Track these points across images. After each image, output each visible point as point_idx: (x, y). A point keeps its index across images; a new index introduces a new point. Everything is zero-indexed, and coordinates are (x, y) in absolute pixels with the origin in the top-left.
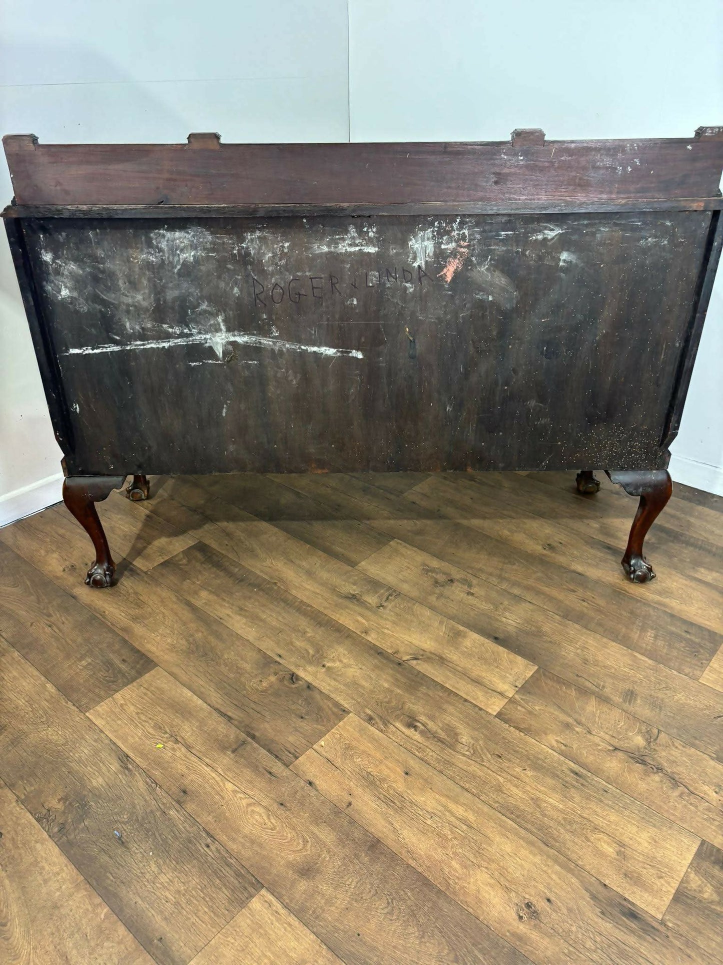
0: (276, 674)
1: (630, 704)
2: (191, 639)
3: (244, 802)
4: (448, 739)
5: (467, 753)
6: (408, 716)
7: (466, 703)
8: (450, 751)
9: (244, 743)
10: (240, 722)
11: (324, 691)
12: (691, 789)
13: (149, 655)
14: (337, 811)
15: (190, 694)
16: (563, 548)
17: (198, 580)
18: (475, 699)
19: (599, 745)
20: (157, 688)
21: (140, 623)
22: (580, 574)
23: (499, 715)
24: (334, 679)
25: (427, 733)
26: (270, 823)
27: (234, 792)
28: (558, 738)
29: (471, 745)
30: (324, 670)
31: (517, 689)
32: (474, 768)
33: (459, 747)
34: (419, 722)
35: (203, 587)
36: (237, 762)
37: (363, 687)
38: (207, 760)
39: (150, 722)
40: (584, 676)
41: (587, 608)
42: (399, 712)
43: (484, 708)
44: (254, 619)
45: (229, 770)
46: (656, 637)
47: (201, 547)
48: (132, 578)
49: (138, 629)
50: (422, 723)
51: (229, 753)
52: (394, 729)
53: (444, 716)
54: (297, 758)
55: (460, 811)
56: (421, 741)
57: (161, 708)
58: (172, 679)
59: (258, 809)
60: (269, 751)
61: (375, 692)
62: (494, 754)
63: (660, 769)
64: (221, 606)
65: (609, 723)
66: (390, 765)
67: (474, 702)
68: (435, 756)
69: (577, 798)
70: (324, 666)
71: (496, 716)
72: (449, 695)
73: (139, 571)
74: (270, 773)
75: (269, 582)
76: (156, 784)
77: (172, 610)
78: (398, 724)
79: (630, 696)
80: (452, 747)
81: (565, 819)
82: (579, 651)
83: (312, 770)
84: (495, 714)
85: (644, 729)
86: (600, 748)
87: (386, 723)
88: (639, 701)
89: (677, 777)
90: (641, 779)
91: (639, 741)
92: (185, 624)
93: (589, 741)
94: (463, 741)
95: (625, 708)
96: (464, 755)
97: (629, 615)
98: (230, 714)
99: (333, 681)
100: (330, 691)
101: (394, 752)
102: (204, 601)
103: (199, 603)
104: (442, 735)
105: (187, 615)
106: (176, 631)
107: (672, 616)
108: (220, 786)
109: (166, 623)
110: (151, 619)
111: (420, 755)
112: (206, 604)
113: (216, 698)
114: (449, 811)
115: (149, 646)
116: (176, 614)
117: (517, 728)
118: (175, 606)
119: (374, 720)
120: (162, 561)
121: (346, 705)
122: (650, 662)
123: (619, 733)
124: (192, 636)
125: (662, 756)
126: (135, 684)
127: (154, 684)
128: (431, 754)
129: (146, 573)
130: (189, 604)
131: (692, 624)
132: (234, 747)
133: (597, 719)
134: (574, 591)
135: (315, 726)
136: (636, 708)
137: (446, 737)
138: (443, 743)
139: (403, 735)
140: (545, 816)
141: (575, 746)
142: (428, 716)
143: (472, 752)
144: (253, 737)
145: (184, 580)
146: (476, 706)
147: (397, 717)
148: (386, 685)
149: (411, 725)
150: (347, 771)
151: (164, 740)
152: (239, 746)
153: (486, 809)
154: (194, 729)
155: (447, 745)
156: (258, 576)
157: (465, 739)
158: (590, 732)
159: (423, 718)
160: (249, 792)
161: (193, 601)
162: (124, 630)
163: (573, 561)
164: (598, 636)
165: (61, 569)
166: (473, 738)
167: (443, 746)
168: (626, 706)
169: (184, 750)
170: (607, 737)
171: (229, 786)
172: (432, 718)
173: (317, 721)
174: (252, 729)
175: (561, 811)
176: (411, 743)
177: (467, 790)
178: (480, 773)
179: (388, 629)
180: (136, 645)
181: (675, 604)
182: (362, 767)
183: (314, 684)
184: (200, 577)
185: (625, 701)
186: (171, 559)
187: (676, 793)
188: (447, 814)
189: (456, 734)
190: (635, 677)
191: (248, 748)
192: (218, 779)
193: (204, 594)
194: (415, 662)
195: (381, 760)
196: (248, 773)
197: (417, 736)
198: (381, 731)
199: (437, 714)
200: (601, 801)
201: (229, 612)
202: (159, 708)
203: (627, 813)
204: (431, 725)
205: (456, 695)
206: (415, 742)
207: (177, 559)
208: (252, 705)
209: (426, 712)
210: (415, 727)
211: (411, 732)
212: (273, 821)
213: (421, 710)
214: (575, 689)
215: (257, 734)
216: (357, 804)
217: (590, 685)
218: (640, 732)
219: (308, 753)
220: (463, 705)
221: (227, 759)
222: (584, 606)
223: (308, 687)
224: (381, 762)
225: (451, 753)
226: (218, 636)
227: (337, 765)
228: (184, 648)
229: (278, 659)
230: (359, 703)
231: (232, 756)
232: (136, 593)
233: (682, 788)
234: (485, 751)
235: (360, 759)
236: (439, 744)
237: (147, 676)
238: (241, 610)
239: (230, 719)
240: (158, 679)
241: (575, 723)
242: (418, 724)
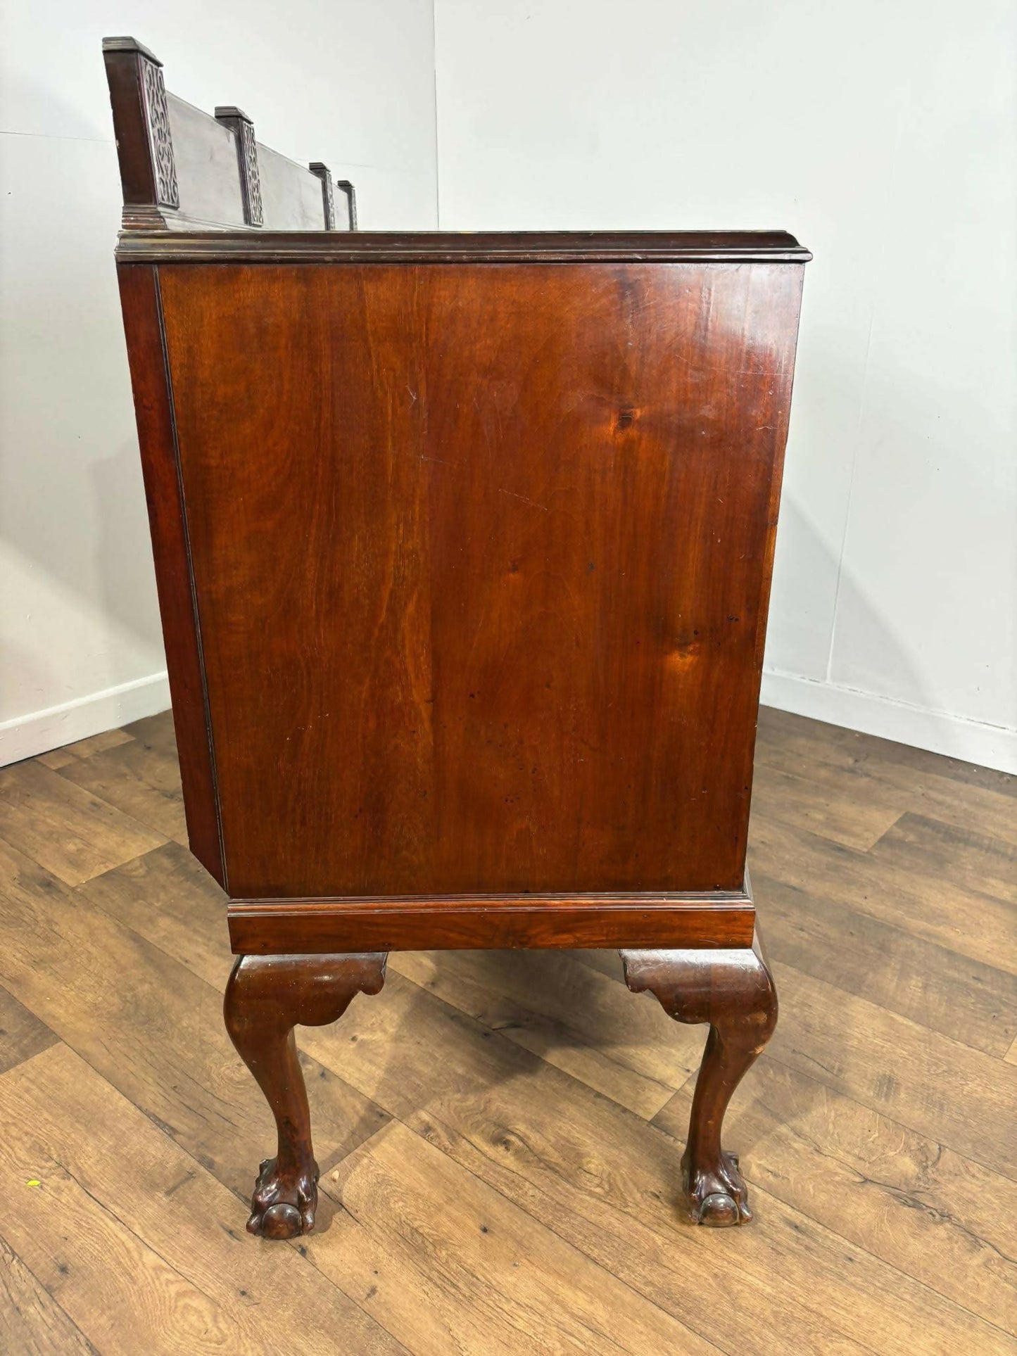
1: (887, 1101)
2: (129, 995)
3: (173, 1289)
4: (564, 1164)
5: (598, 1190)
6: (495, 1124)
7: (598, 1100)
8: (568, 1186)
9: (191, 1175)
10: (189, 1137)
11: (348, 1082)
12: (1004, 1251)
13: (48, 1021)
14: (347, 1305)
15: (107, 1088)
16: (767, 850)
17: (158, 900)
18: (616, 1093)
19: (836, 1174)
20: (52, 1080)
21: (45, 969)
22: (794, 889)
23: (657, 1121)
24: (371, 1062)
25: (528, 1155)
26: (215, 1331)
27: (158, 1269)
28: (762, 1162)
29: (605, 1176)
30: (353, 1045)
31: (689, 1075)
32: (611, 1219)
33: (585, 1178)
34: (513, 1133)
35: (164, 912)
36: (171, 1212)
37: (419, 1074)
38: (117, 1210)
39: (25, 1139)
40: (806, 1052)
41: (807, 941)
42: (479, 1117)
43: (629, 1107)
45: (155, 1227)
46: (925, 987)
47: (174, 851)
48: (48, 897)
49: (40, 979)
50: (518, 1136)
51: (160, 1195)
52: (469, 1147)
53: (560, 1124)
55: (579, 1302)
56: (514, 1169)
57: (51, 1114)
58: (80, 1062)
59: (199, 1303)
61: (440, 1082)
62: (646, 1192)
63: (946, 1216)
64: (190, 940)
65: (852, 1133)
66: (455, 1213)
67: (614, 1098)
68: (539, 1195)
69: (799, 1275)
70: (354, 1039)
71: (651, 1123)
72: (570, 1086)
73: (61, 887)
74: (231, 1232)
76: (14, 1254)
77: (105, 947)
78: (476, 1139)
79: (888, 1085)
80: (570, 1178)
81: (776, 1314)
82: (795, 1010)
84: (649, 1118)
85: (913, 1142)
86: (837, 1178)
87: (454, 1135)
88: (903, 1095)
89: (977, 1230)
90: (914, 1235)
91: (908, 1165)
92: (122, 970)
93: (818, 1166)
94: (592, 1166)
95: (879, 1107)
97: (878, 952)
98: (174, 1123)
99: (367, 1064)
100: (361, 1082)
101: (465, 1190)
102: (163, 934)
103: (151, 936)
104: (555, 1157)
105: (128, 954)
106: (105, 983)
107: (950, 953)
108: (131, 1259)
109: (91, 968)
110: (66, 963)
111: (511, 1194)
112: (165, 938)
113: (152, 1095)
114: (562, 1304)
115: (51, 1007)
116: (112, 955)
118: (111, 942)
119: (434, 1130)
120: (105, 870)
121: (385, 1106)
122: (918, 1028)
123: (871, 1152)
124: (132, 989)
125: (949, 1192)
126: (12, 1072)
127: (47, 1071)
128: (531, 1192)
129: (73, 889)
130: (136, 938)
131: (984, 966)
132: (171, 1184)
133: (831, 1127)
134: (785, 915)
135: (326, 1143)
136: (900, 1108)
137: (560, 1161)
138: (557, 1172)
139: (484, 1158)
140: (740, 1308)
141: (792, 1177)
142: (531, 1124)
143: (606, 1187)
144: (210, 1165)
145: (135, 900)
146: (617, 1105)
147: (476, 1126)
148: (460, 1070)
149: (500, 1140)
150: (374, 1227)
151: (45, 1172)
152: (182, 1182)
153: (628, 1297)
154: (104, 1151)
155: (561, 1176)
157: (595, 1163)
158: (818, 1151)
159: (521, 1128)
160: (184, 1269)
161: (144, 933)
162: (15, 980)
163: (784, 869)
164: (828, 987)
166: (608, 1163)
167: (555, 1177)
168: (880, 1103)
169: (76, 1189)
170: (850, 1160)
171: (150, 1258)
172: (537, 1126)
173: (331, 1133)
174: (211, 1149)
175: (769, 1299)
176: (495, 1172)
177: (595, 1261)
178: (619, 1227)
179: (471, 976)
180: (31, 1005)
181: (956, 938)
182: (403, 1218)
183: (333, 1069)
184: (162, 896)
185: (878, 1095)
186: (119, 868)
187: (977, 1260)
188: (556, 1307)
189: (580, 1155)
190: (895, 1053)
191: (198, 1185)
192: (130, 1245)
193: (164, 922)
194: (513, 1030)
195: (440, 1205)
196: (189, 1235)
197: (509, 1160)
198: (445, 1151)
199: (548, 1119)
200: (843, 1278)
201: (201, 950)
202: (46, 1115)
203: (890, 1298)
204: (535, 1139)
205: (584, 1086)
206: (504, 1171)
207: (129, 867)
208: (218, 1106)
209: (528, 1116)
210: (507, 1144)
211: (497, 1152)
212: (223, 1326)
213: (520, 1112)
214: (791, 1075)
215: (218, 1159)
216: (387, 1290)
217: (817, 1068)
218: (907, 1148)
220: (594, 1103)
221: (153, 1207)
222: (802, 938)
223: (323, 1075)
224: (439, 1209)
225: (568, 1191)
226: (178, 990)
227: (358, 1215)
228: (114, 1009)
230: (410, 1102)
231: (165, 1200)
232: (49, 921)
233: (989, 1250)
234: (631, 1185)
235: (401, 1204)
236: (548, 1173)
237: (37, 1059)
239: (173, 1132)
240: (57, 1064)
241: (791, 1134)
242: (512, 1138)
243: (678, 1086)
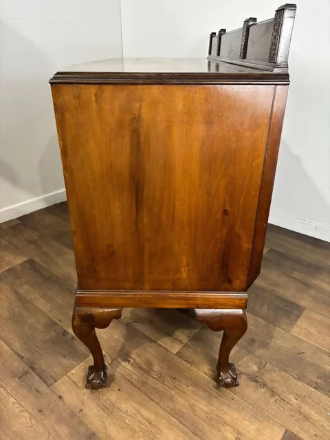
0: (55, 331)
1: (251, 347)
3: (18, 410)
4: (147, 368)
5: (156, 377)
6: (125, 354)
8: (147, 375)
9: (26, 372)
10: (28, 359)
12: (282, 397)
14: (72, 415)
15: (3, 343)
17: (24, 279)
18: (165, 345)
23: (178, 354)
25: (135, 365)
26: (30, 423)
27: (14, 403)
28: (209, 367)
29: (159, 372)
31: (190, 339)
32: (159, 386)
33: (152, 373)
34: (131, 358)
35: (26, 283)
36: (19, 384)
42: (121, 353)
43: (169, 350)
44: (50, 300)
45: (14, 389)
46: (269, 309)
47: (31, 262)
50: (133, 359)
51: (16, 379)
52: (117, 363)
53: (146, 355)
54: (56, 381)
55: (146, 413)
56: (130, 370)
59: (25, 414)
60: (40, 377)
61: (110, 341)
62: (171, 377)
63: (265, 385)
64: (34, 293)
68: (137, 378)
69: (216, 404)
72: (151, 342)
74: (38, 391)
75: (63, 280)
77: (5, 295)
78: (119, 360)
79: (252, 341)
80: (148, 373)
81: (207, 417)
83: (64, 389)
84: (175, 353)
85: (258, 360)
87: (113, 359)
88: (256, 345)
89: (274, 390)
90: (254, 391)
91: (255, 368)
92: (10, 303)
95: (248, 349)
96: (154, 378)
98: (22, 355)
102: (24, 290)
103: (21, 291)
104: (144, 366)
105: (13, 297)
106: (4, 307)
107: (278, 297)
108: (6, 400)
111: (129, 378)
112: (25, 292)
113: (17, 345)
114: (141, 415)
116: (7, 297)
117: (186, 361)
118: (8, 293)
120: (8, 268)
122: (264, 322)
123: (244, 364)
125: (267, 377)
128: (135, 377)
130: (16, 292)
131: (289, 302)
132: (20, 375)
135: (71, 361)
136: (255, 349)
138: (144, 371)
140: (196, 415)
142: (137, 355)
143: (159, 376)
144: (33, 369)
145: (17, 279)
146: (165, 349)
147: (119, 356)
148: (116, 337)
149: (126, 360)
152: (24, 375)
153: (162, 412)
156: (57, 277)
157: (156, 368)
159: (134, 356)
160: (22, 403)
161: (18, 290)
166: (161, 368)
167: (143, 373)
168: (249, 347)
171: (12, 400)
172: (139, 356)
173: (73, 358)
174: (34, 363)
175: (206, 413)
176: (124, 371)
177: (152, 400)
178: (162, 389)
181: (281, 292)
184: (26, 277)
185: (248, 345)
186: (12, 268)
187: (273, 400)
188: (139, 415)
189: (152, 365)
191: (29, 375)
192: (5, 395)
193: (26, 287)
194: (134, 324)
196: (25, 392)
197: (128, 367)
198: (109, 364)
199: (143, 353)
200: (229, 405)
201: (37, 296)
203: (244, 412)
204: (138, 360)
206: (127, 370)
207: (15, 267)
208: (37, 349)
210: (129, 361)
211: (125, 364)
212: (33, 421)
215: (36, 367)
216: (86, 410)
218: (255, 363)
219: (63, 378)
220: (158, 348)
221: (14, 383)
223: (72, 338)
225: (147, 377)
226: (28, 310)
227: (79, 386)
228: (7, 316)
229: (58, 322)
231: (18, 381)
233: (278, 397)
234: (167, 375)
236: (141, 371)
238: (44, 296)
239: (22, 358)
242: (131, 360)
243: (185, 342)
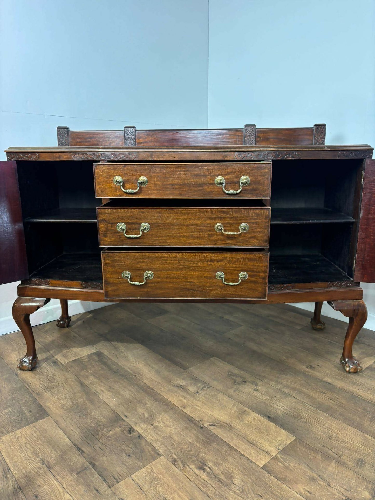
0: (120, 427)
1: (360, 468)
2: (75, 403)
4: (225, 480)
5: (238, 491)
6: (200, 462)
7: (242, 457)
9: (86, 468)
10: (88, 455)
11: (148, 440)
13: (47, 410)
15: (62, 434)
16: (320, 368)
17: (91, 370)
18: (249, 455)
19: (336, 495)
20: (44, 429)
21: (48, 391)
22: (329, 384)
23: (264, 467)
24: (157, 434)
25: (212, 475)
28: (305, 487)
29: (241, 487)
30: (152, 427)
31: (279, 451)
33: (233, 486)
34: (207, 466)
35: (92, 374)
36: (77, 481)
37: (175, 440)
38: (58, 477)
39: (32, 449)
40: (328, 447)
41: (333, 403)
42: (195, 459)
43: (253, 461)
44: (117, 394)
45: (71, 485)
47: (99, 354)
48: (54, 367)
49: (46, 394)
50: (209, 467)
51: (74, 474)
52: (189, 469)
53: (226, 464)
54: (118, 482)
56: (206, 480)
57: (42, 441)
58: (54, 424)
60: (101, 476)
61: (182, 443)
62: (257, 494)
64: (99, 385)
65: (344, 480)
66: (181, 493)
67: (248, 457)
68: (214, 491)
70: (152, 425)
71: (262, 468)
72: (231, 450)
73: (59, 363)
74: (97, 491)
75: (131, 375)
76: (20, 489)
77: (70, 385)
78: (192, 467)
79: (361, 463)
80: (227, 486)
82: (325, 430)
83: (126, 491)
84: (261, 466)
85: (370, 486)
86: (336, 497)
87: (184, 464)
88: (367, 467)
91: (366, 495)
92: (75, 393)
93: (328, 491)
94: (236, 482)
95: (356, 471)
96: (235, 492)
97: (362, 411)
98: (83, 449)
99: (156, 434)
100: (153, 441)
101: (185, 485)
102: (90, 382)
103: (86, 382)
104: (222, 477)
105: (77, 388)
106: (68, 397)
108: (60, 496)
109: (64, 392)
110: (56, 389)
111: (203, 489)
112: (91, 383)
113: (78, 438)
115: (48, 404)
116: (72, 387)
117: (276, 477)
118: (72, 383)
119: (177, 462)
120: (74, 359)
121: (160, 451)
123: (351, 488)
124: (76, 400)
126: (31, 425)
127: (43, 426)
128: (211, 489)
129: (63, 365)
130: (81, 383)
132: (79, 470)
133: (335, 476)
134: (325, 393)
135: (136, 462)
136: (365, 472)
137: (224, 479)
138: (222, 483)
139: (195, 474)
141: (317, 494)
142: (214, 463)
143: (241, 490)
144: (94, 465)
145: (83, 370)
146: (249, 459)
147: (193, 462)
148: (190, 440)
149: (201, 468)
150: (150, 495)
151: (36, 461)
152: (82, 471)
154: (57, 456)
155: (224, 484)
156: (126, 371)
158: (329, 485)
159: (211, 464)
161: (84, 381)
162: (38, 394)
163: (325, 376)
164: (340, 422)
165: (16, 359)
166: (243, 481)
167: (221, 485)
168: (357, 469)
169: (46, 468)
170: (342, 490)
171: (67, 496)
172: (217, 464)
173: (139, 459)
174: (95, 460)
176: (198, 479)
179: (199, 406)
180: (42, 403)
182: (161, 493)
183: (143, 435)
184: (92, 369)
186: (80, 358)
189: (232, 477)
190: (366, 450)
191: (88, 472)
192: (61, 490)
193: (91, 378)
194: (212, 427)
195: (175, 490)
196: (82, 489)
197: (204, 476)
198: (180, 470)
199: (221, 462)
201: (102, 389)
202: (40, 441)
204: (215, 469)
205: (237, 451)
206: (202, 480)
207: (83, 358)
208: (99, 444)
209: (213, 460)
210: (204, 470)
211: (200, 473)
213: (210, 458)
214: (321, 455)
215: (97, 464)
217: (332, 453)
218: (367, 488)
219: (126, 480)
220: (240, 458)
221: (71, 478)
222: (331, 403)
223: (139, 437)
224: (175, 491)
225: (226, 490)
226: (92, 401)
227: (144, 490)
228: (69, 407)
229: (124, 418)
230: (169, 450)
231: (76, 476)
232: (53, 375)
234: (251, 491)
235: (161, 488)
236: (219, 483)
237: (41, 422)
238: (110, 389)
239: (82, 452)
240: (47, 424)
241: (319, 478)
242: (207, 468)
243: (274, 454)
